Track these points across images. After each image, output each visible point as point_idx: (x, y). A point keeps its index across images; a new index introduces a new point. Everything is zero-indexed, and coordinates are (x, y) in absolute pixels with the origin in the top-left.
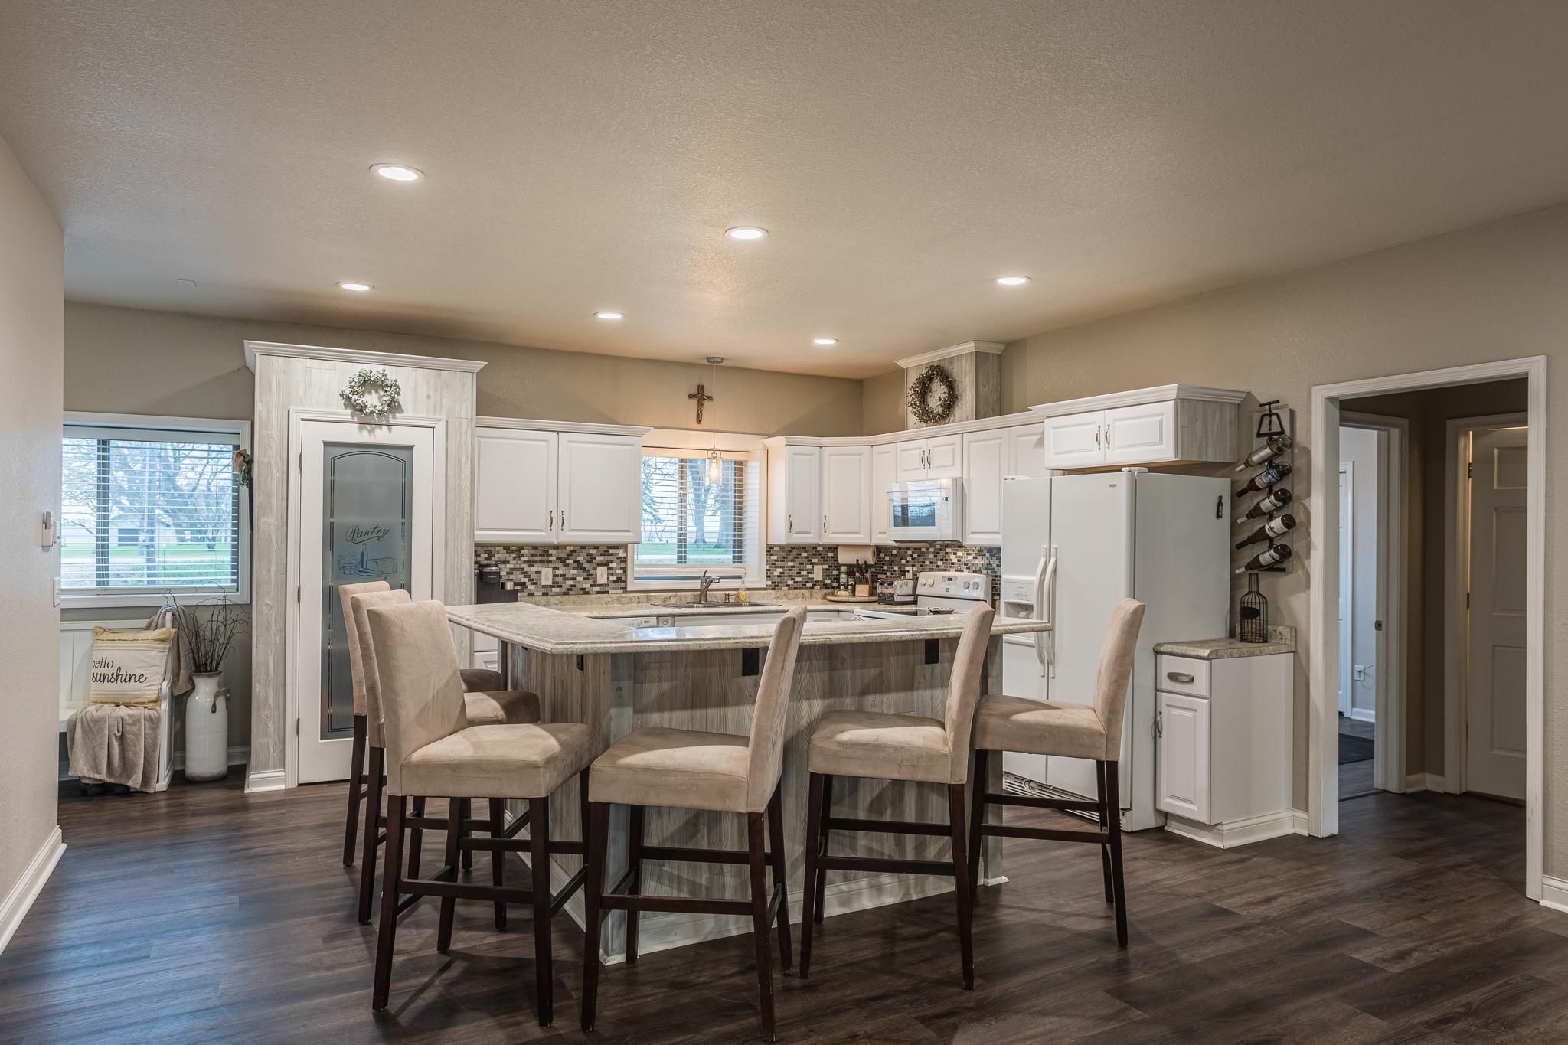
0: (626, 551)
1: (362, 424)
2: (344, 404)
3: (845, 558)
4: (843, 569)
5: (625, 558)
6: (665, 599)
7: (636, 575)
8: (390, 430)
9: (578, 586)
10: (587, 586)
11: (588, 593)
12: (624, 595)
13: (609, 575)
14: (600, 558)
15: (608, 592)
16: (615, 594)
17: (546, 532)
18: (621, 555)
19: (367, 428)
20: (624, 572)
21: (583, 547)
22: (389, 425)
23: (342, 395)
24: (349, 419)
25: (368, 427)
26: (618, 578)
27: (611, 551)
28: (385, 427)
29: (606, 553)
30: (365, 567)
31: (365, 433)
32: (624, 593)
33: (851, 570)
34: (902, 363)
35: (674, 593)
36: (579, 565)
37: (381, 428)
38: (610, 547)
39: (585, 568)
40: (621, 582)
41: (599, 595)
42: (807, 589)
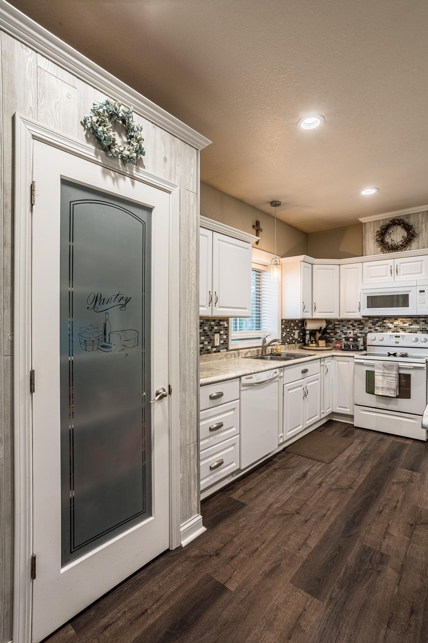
0: (228, 323)
1: (107, 168)
2: (86, 136)
3: (310, 326)
4: (308, 332)
5: (227, 327)
6: (246, 353)
7: (232, 338)
8: (133, 184)
9: (205, 349)
10: (209, 348)
11: (210, 353)
12: (228, 352)
13: (221, 339)
14: (216, 328)
15: (219, 351)
16: (223, 351)
17: (207, 308)
18: (225, 326)
19: (110, 175)
20: (227, 337)
21: (208, 320)
22: (133, 178)
23: (84, 124)
24: (91, 155)
25: (112, 173)
26: (224, 341)
27: (221, 323)
28: (128, 179)
29: (218, 325)
30: (107, 341)
31: (109, 179)
32: (227, 351)
33: (313, 333)
34: (362, 220)
35: (248, 350)
36: (205, 333)
37: (124, 179)
38: (220, 321)
39: (208, 335)
40: (225, 344)
41: (216, 354)
42: (293, 343)
